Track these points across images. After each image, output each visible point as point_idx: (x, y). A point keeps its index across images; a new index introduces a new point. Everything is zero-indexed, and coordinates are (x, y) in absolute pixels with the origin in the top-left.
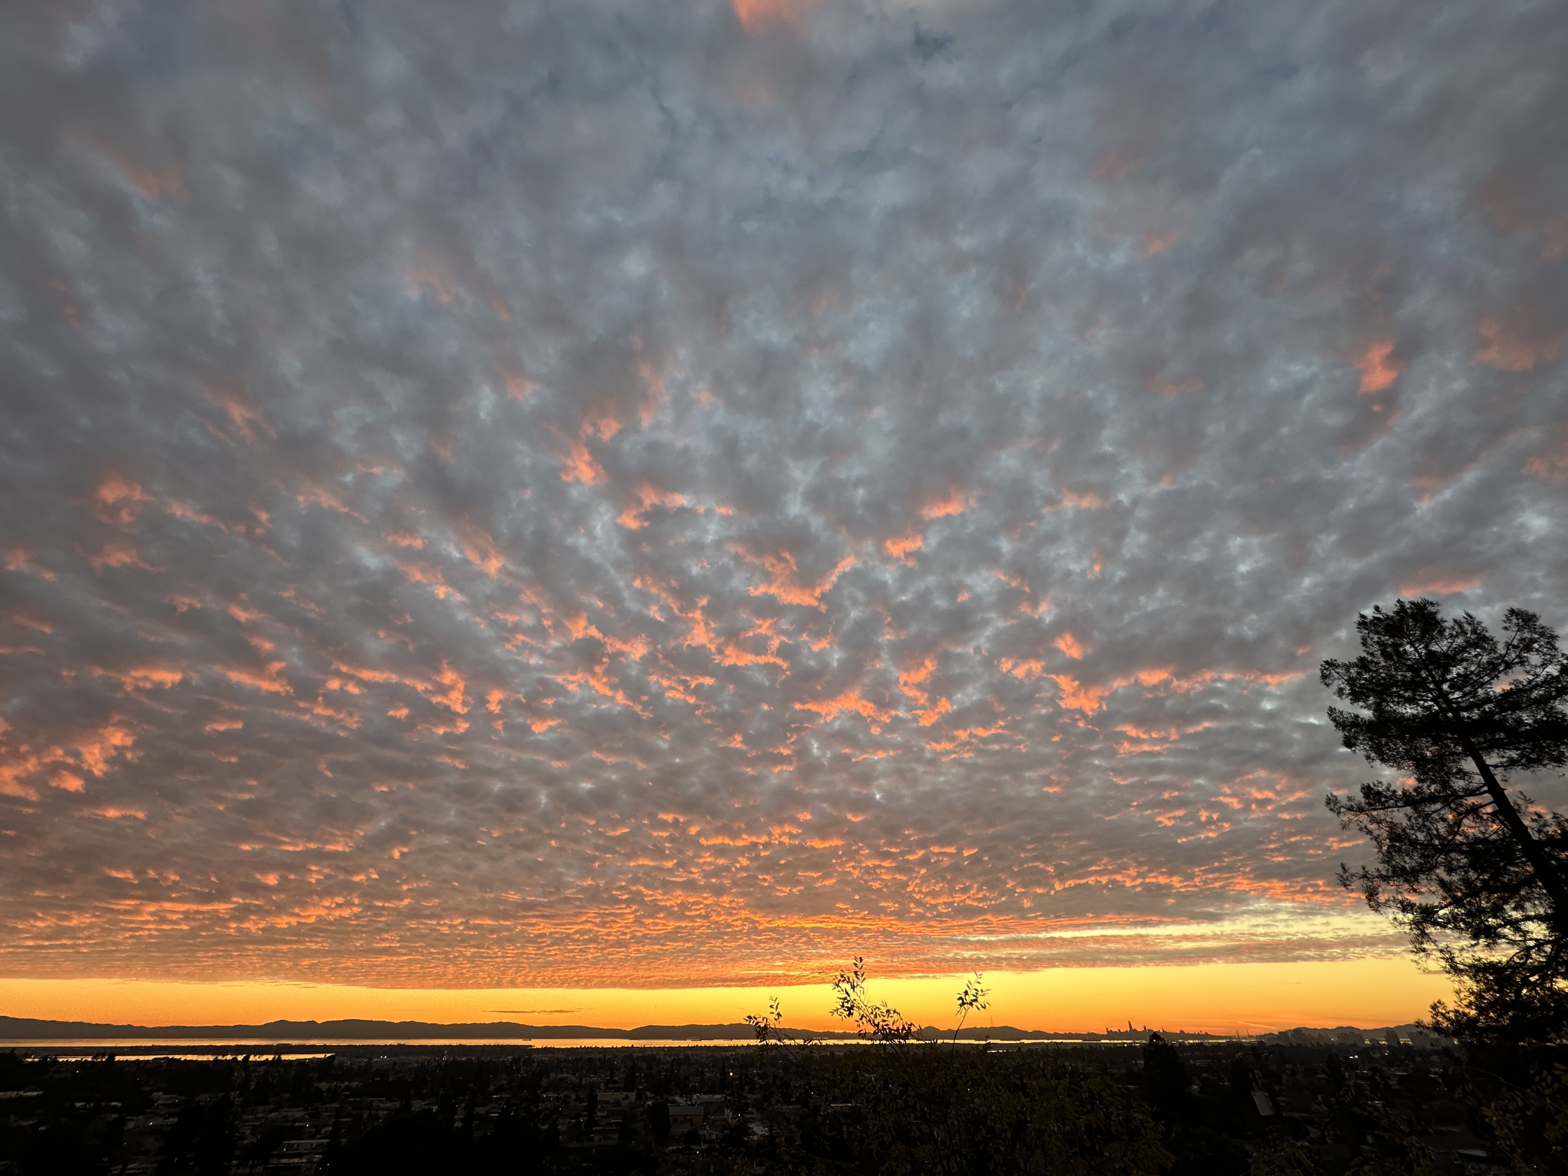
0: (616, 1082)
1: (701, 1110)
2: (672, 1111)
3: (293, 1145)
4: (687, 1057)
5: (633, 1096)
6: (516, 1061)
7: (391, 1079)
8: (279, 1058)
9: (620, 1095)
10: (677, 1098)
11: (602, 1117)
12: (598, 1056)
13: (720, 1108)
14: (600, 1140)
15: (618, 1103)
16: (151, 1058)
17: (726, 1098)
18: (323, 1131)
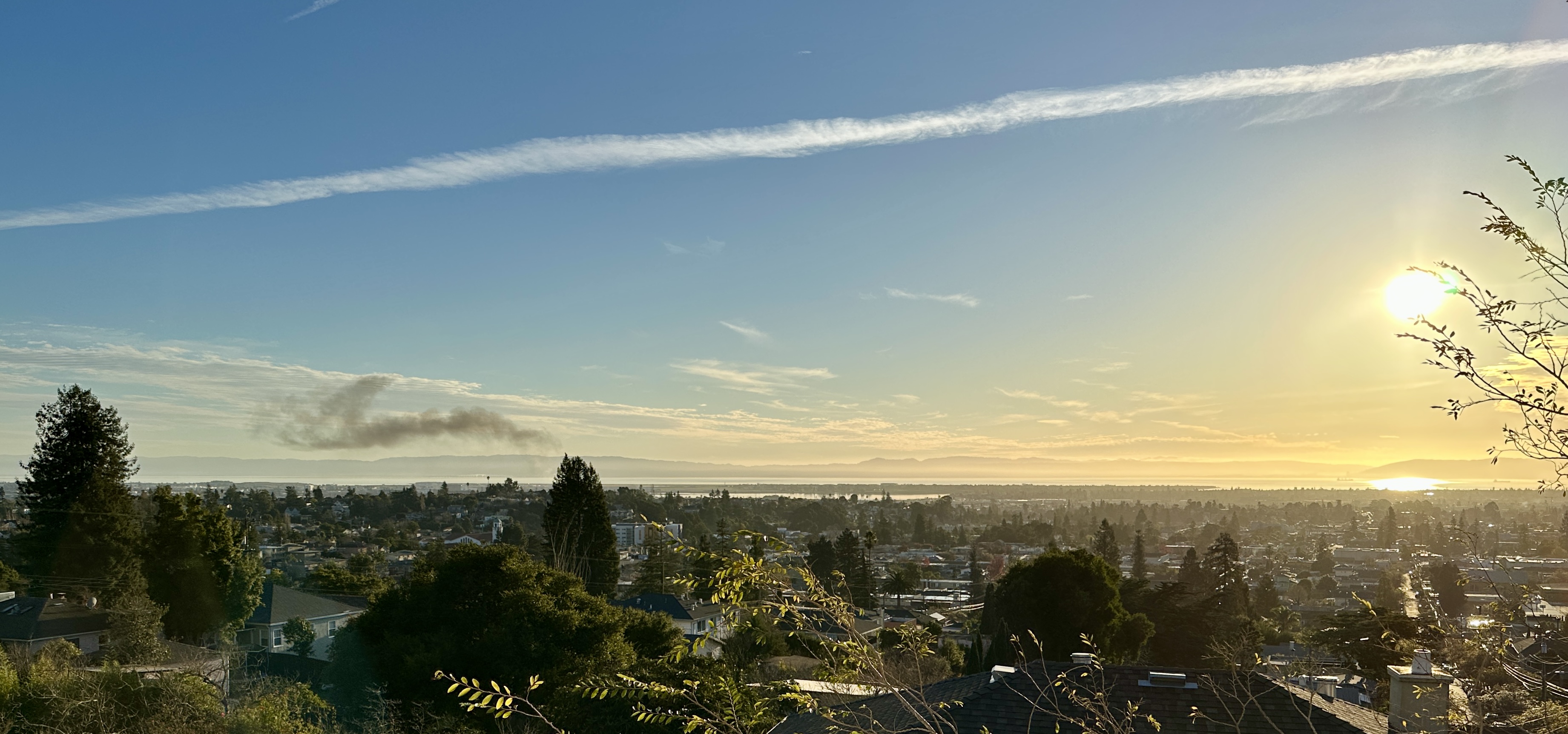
3: (934, 584)
6: (1193, 505)
7: (1026, 521)
8: (889, 498)
10: (1477, 560)
16: (762, 496)
18: (963, 572)
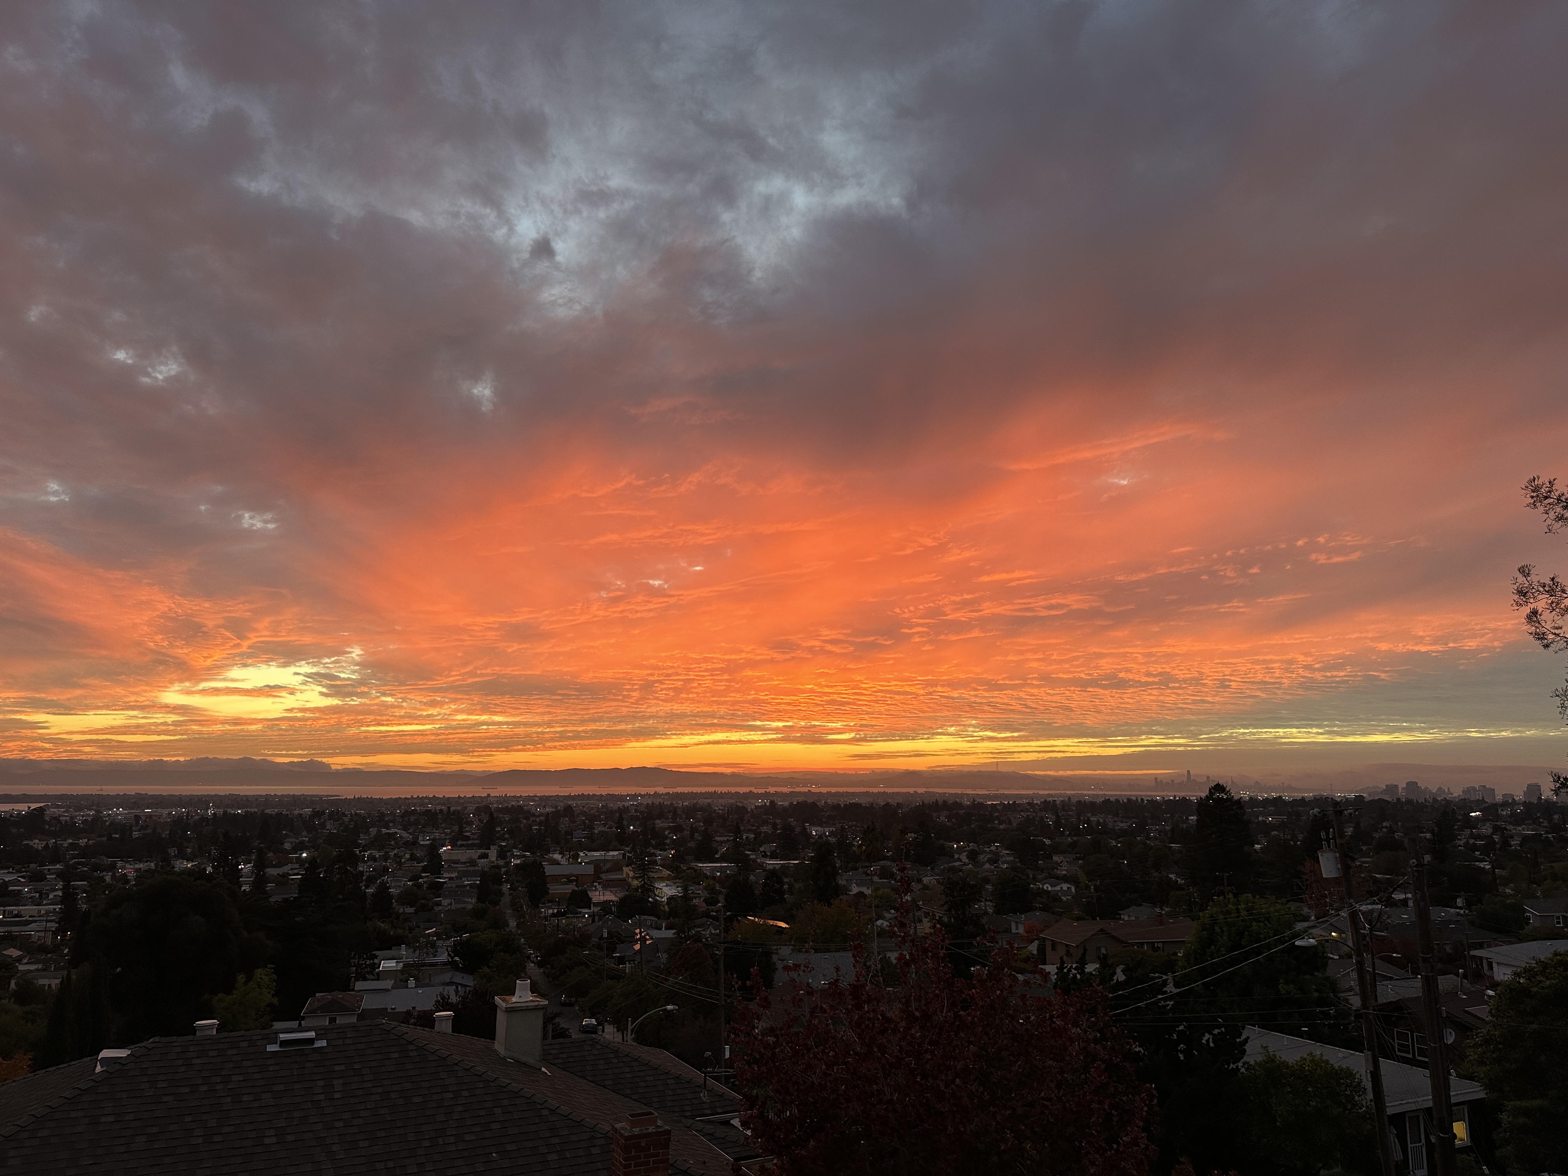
0: (468, 838)
1: (590, 870)
2: (549, 870)
4: (568, 809)
5: (493, 853)
6: (317, 814)
7: (136, 834)
9: (474, 854)
10: (557, 856)
11: (451, 879)
12: (438, 808)
13: (617, 866)
14: (451, 904)
15: (472, 863)
17: (624, 855)
